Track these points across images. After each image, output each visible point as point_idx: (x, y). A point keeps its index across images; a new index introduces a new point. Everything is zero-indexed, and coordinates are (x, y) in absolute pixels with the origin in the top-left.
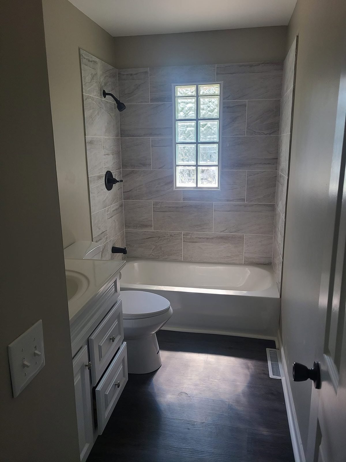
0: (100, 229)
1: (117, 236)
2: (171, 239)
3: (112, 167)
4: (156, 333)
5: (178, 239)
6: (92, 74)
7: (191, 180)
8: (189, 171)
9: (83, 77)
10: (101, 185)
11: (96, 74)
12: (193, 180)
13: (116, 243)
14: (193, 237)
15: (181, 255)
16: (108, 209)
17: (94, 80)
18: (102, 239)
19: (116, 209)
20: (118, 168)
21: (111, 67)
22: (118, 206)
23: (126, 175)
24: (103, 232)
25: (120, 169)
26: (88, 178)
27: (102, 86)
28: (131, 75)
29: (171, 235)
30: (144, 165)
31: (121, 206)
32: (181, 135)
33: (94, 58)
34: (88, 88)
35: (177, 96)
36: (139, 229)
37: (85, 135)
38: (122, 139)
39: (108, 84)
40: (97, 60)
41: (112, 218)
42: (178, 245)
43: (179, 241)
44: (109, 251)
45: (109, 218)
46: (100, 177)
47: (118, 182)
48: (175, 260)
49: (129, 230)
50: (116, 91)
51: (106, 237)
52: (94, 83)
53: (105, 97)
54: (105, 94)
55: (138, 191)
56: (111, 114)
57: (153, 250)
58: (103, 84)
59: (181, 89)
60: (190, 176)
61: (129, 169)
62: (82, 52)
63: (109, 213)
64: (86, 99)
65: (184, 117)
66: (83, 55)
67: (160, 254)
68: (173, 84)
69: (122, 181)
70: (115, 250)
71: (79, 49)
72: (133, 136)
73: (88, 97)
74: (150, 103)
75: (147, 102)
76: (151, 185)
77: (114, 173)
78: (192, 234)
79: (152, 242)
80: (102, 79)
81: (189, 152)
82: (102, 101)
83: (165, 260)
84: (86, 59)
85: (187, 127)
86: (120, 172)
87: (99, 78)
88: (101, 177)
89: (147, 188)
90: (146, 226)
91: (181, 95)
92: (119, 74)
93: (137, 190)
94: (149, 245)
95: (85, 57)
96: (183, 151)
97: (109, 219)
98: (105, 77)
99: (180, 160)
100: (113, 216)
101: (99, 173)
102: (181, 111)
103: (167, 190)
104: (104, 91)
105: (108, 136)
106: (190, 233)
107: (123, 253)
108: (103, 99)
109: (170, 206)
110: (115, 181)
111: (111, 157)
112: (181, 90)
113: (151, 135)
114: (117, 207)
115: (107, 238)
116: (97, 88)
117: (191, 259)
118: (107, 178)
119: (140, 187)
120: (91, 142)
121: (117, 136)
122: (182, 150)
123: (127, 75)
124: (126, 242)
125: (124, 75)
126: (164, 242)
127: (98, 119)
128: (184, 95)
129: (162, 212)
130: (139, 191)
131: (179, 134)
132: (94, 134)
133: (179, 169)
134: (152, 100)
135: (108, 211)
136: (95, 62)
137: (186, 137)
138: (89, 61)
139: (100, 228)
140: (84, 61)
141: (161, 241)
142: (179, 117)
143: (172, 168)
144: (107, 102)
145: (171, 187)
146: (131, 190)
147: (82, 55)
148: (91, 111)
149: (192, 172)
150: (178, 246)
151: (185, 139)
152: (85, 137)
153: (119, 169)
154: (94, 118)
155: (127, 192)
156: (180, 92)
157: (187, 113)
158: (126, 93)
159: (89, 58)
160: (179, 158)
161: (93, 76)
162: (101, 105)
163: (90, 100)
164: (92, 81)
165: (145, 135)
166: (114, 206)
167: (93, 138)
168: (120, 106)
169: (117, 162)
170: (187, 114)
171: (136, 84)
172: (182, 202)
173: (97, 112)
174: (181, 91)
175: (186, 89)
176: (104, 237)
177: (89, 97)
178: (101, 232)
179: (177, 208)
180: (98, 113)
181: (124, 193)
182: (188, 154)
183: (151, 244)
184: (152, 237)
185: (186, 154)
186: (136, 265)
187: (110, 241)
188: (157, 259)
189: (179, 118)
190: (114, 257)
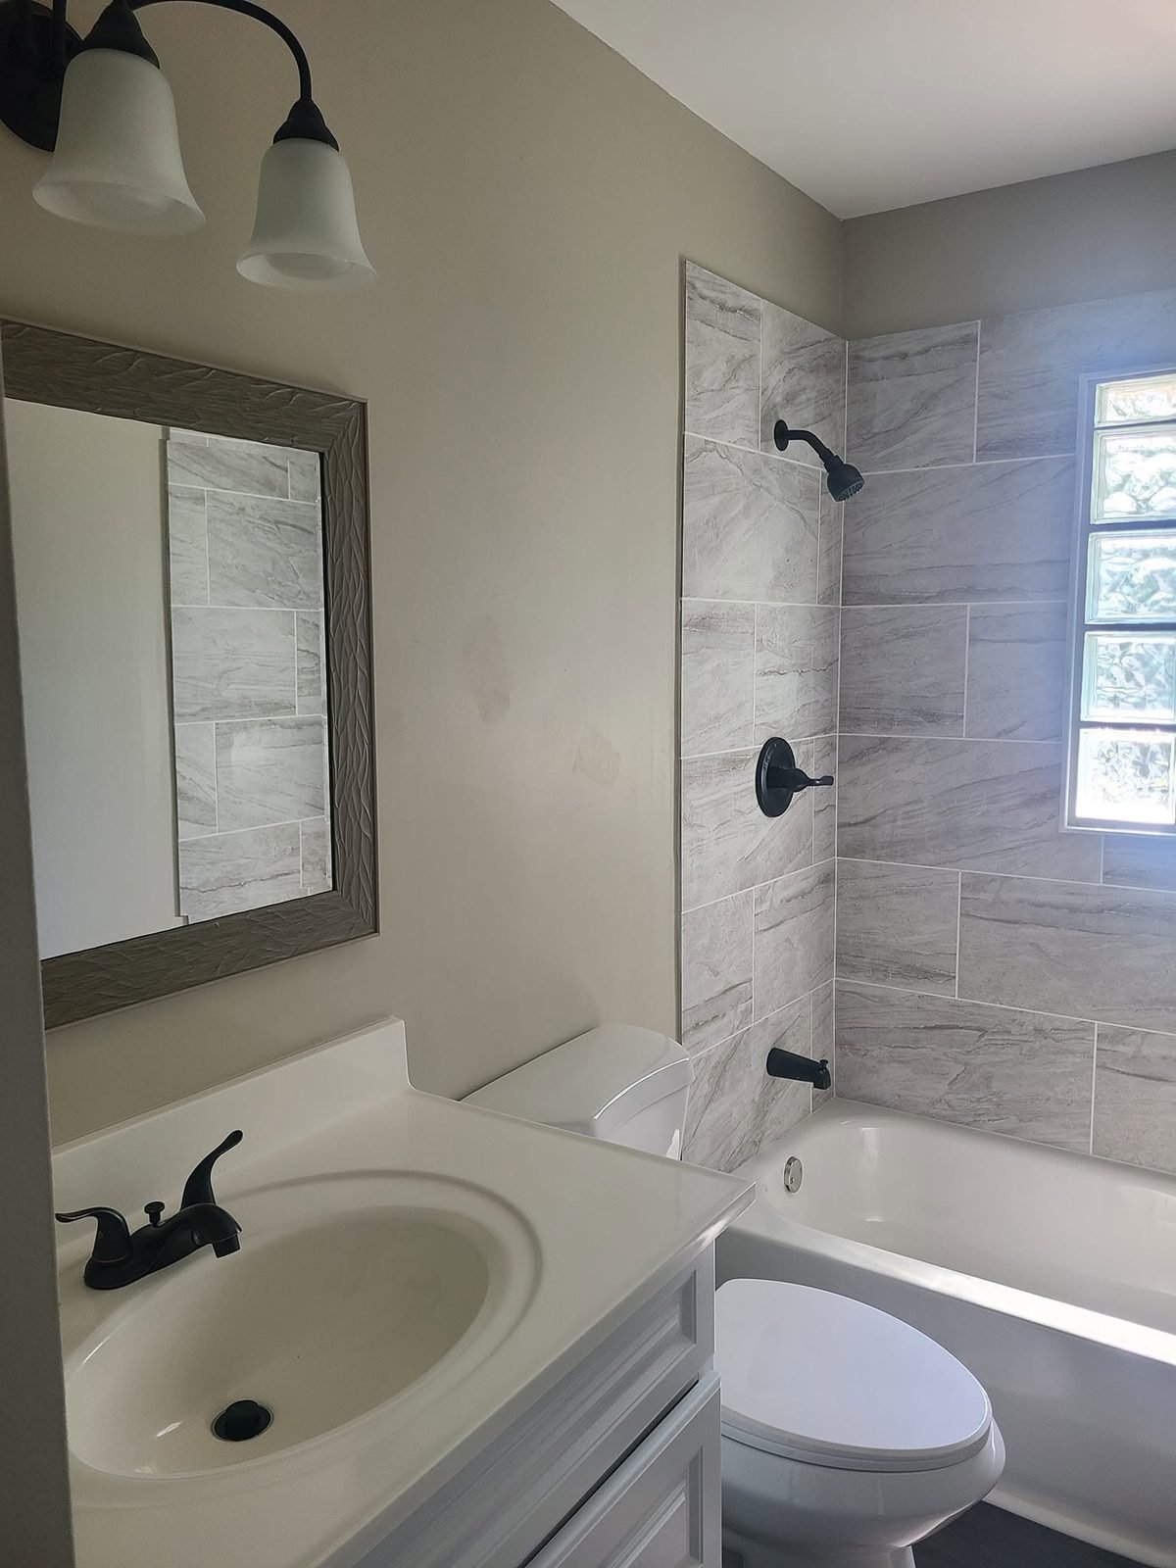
0: (717, 974)
1: (797, 1006)
2: (1038, 1044)
3: (793, 721)
4: (914, 1545)
5: (1072, 1053)
6: (733, 357)
7: (1151, 789)
8: (1145, 750)
9: (689, 369)
10: (735, 794)
11: (750, 359)
12: (1164, 791)
13: (789, 1033)
14: (1146, 1051)
15: (1084, 1126)
16: (764, 891)
17: (737, 381)
18: (724, 1015)
19: (803, 894)
20: (821, 727)
21: (817, 333)
22: (811, 881)
23: (853, 756)
24: (730, 989)
25: (832, 728)
26: (678, 763)
27: (775, 406)
28: (904, 356)
29: (1038, 1031)
30: (933, 717)
31: (826, 879)
32: (1113, 590)
33: (747, 299)
34: (706, 413)
35: (1101, 426)
36: (897, 985)
37: (680, 593)
38: (849, 610)
39: (803, 397)
40: (761, 305)
41: (778, 928)
42: (1072, 1080)
43: (1078, 1060)
44: (753, 1068)
45: (765, 930)
46: (732, 763)
47: (812, 783)
48: (1051, 1143)
49: (851, 984)
50: (835, 425)
51: (742, 1007)
52: (737, 391)
53: (782, 447)
54: (783, 436)
55: (899, 823)
56: (807, 513)
57: (951, 1082)
58: (779, 399)
59: (1120, 397)
60: (1145, 772)
61: (869, 733)
62: (691, 271)
63: (765, 907)
64: (696, 455)
65: (1130, 513)
66: (698, 285)
67: (986, 1106)
68: (1083, 378)
69: (827, 781)
70: (782, 1064)
71: (683, 264)
72: (893, 599)
73: (706, 447)
74: (974, 463)
75: (962, 461)
76: (956, 804)
77: (803, 748)
78: (1143, 1038)
79: (952, 1047)
80: (775, 379)
81: (1145, 664)
82: (766, 461)
83: (1006, 1137)
84: (707, 302)
85: (1146, 555)
86: (832, 745)
87: (764, 372)
88: (742, 761)
89: (939, 814)
90: (926, 975)
91: (1121, 420)
92: (856, 358)
93: (894, 821)
94: (936, 1059)
95: (706, 293)
96: (1117, 660)
97: (765, 933)
98: (790, 371)
99: (1100, 702)
100: (782, 922)
101: (732, 746)
102: (1120, 488)
103: (1031, 828)
104: (780, 425)
105: (784, 601)
106: (1134, 1033)
107: (812, 1084)
108: (775, 454)
109: (1041, 898)
110: (802, 781)
111: (790, 683)
112: (1124, 399)
113: (969, 592)
114: (804, 885)
115: (748, 1012)
116: (751, 413)
117: (1132, 1155)
118: (766, 764)
119: (910, 808)
120: (705, 623)
121: (827, 598)
122: (1113, 657)
123: (885, 358)
124: (839, 1029)
125: (872, 360)
126: (1006, 1057)
127: (746, 532)
128: (1136, 418)
129: (1000, 921)
130: (903, 827)
131: (1104, 590)
132: (720, 593)
133: (1090, 742)
134: (986, 450)
135: (760, 901)
136: (749, 312)
137: (1133, 601)
138: (722, 307)
139: (719, 970)
140: (696, 306)
141: (992, 1049)
142: (1106, 515)
143: (1059, 735)
144: (793, 468)
145: (1053, 816)
146: (872, 818)
147: (694, 287)
148: (717, 499)
149: (1159, 756)
150: (1071, 1083)
151: (1131, 609)
152: (679, 603)
153: (825, 731)
154: (725, 527)
155: (855, 824)
156: (1117, 409)
157: (1147, 494)
158: (876, 431)
159: (723, 296)
160: (1099, 691)
161: (736, 368)
162: (763, 478)
163: (712, 459)
164: (733, 384)
165: (941, 595)
166: (795, 879)
167: (715, 607)
168: (841, 478)
169: (817, 702)
170: (1146, 500)
171: (923, 392)
172: (1099, 888)
173: (741, 506)
174: (1121, 405)
175: (1149, 392)
176: (734, 1007)
177: (711, 446)
178: (721, 987)
179: (1074, 910)
180: (747, 509)
181: (843, 829)
182: (1139, 677)
183: (945, 1054)
184: (952, 1027)
185: (1129, 677)
186: (871, 1134)
187: (763, 1025)
188: (968, 1124)
189: (1109, 517)
190: (777, 1093)
